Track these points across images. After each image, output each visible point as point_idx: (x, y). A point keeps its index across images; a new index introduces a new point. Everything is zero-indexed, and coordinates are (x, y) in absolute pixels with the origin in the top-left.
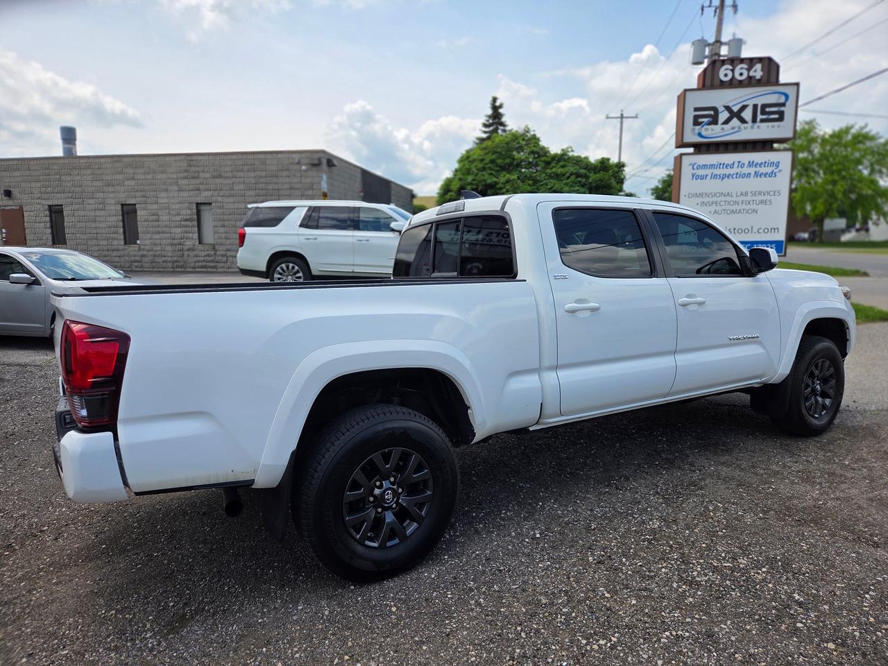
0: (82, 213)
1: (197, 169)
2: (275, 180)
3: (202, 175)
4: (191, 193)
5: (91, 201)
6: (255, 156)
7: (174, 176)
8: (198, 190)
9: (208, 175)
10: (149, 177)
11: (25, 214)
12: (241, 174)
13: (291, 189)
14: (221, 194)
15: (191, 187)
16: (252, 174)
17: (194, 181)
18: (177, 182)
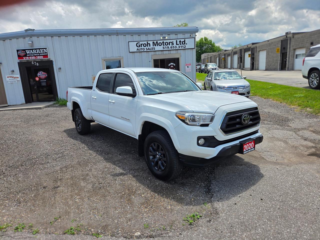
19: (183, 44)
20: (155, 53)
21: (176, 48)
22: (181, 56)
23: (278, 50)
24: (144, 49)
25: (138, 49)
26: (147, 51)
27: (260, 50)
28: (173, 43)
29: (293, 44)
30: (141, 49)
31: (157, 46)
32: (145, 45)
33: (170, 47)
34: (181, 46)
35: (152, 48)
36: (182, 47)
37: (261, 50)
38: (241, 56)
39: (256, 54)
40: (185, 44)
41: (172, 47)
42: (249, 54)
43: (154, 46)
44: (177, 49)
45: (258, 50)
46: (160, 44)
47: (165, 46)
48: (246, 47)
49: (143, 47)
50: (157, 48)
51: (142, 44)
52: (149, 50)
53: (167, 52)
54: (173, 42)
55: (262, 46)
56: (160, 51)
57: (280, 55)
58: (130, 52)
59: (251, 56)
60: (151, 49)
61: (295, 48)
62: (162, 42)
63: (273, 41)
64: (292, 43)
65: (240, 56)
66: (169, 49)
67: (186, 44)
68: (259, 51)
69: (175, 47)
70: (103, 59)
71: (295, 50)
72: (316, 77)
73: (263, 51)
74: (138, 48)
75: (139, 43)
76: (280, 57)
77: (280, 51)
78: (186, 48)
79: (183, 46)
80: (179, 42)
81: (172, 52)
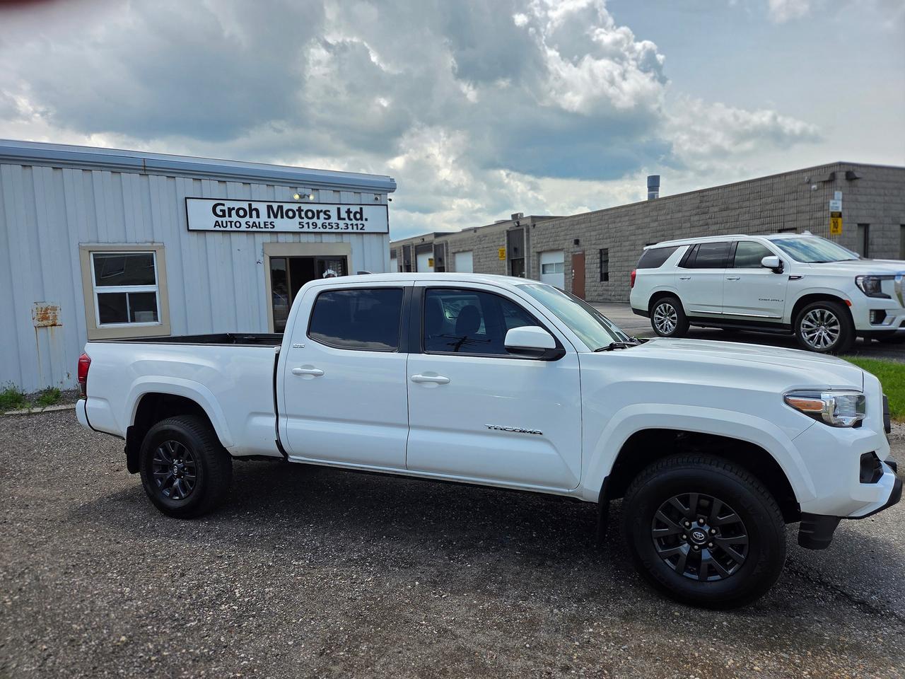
0: (620, 254)
1: (707, 204)
2: (781, 205)
3: (712, 209)
4: (701, 228)
5: (627, 243)
6: (763, 183)
7: (688, 214)
8: (707, 224)
9: (716, 209)
10: (669, 217)
11: (586, 257)
12: (747, 204)
13: (798, 213)
14: (727, 227)
15: (701, 223)
16: (758, 202)
17: (703, 217)
18: (690, 219)
19: (356, 219)
20: (274, 238)
21: (338, 228)
22: (351, 252)
23: (502, 254)
24: (238, 225)
25: (217, 222)
26: (250, 229)
27: (457, 250)
28: (328, 213)
29: (535, 242)
30: (229, 224)
31: (282, 217)
32: (241, 213)
33: (319, 225)
34: (352, 225)
35: (265, 223)
36: (355, 227)
37: (459, 252)
38: (409, 262)
39: (447, 259)
40: (362, 220)
41: (327, 224)
42: (429, 259)
43: (272, 219)
44: (339, 230)
45: (451, 250)
46: (291, 214)
47: (306, 220)
48: (419, 241)
49: (234, 218)
50: (282, 224)
51: (234, 209)
52: (255, 229)
53: (312, 238)
54: (329, 211)
55: (460, 241)
56: (291, 235)
57: (508, 265)
58: (189, 230)
59: (436, 264)
60: (262, 225)
61: (539, 250)
62: (295, 207)
63: (487, 231)
64: (531, 238)
65: (404, 262)
66: (317, 230)
67: (364, 219)
68: (454, 253)
69: (334, 226)
70: (87, 247)
71: (539, 253)
72: (671, 311)
73: (462, 254)
74: (220, 220)
75: (223, 205)
76: (508, 269)
77: (506, 254)
78: (367, 229)
79: (357, 225)
80: (346, 212)
81: (325, 238)
